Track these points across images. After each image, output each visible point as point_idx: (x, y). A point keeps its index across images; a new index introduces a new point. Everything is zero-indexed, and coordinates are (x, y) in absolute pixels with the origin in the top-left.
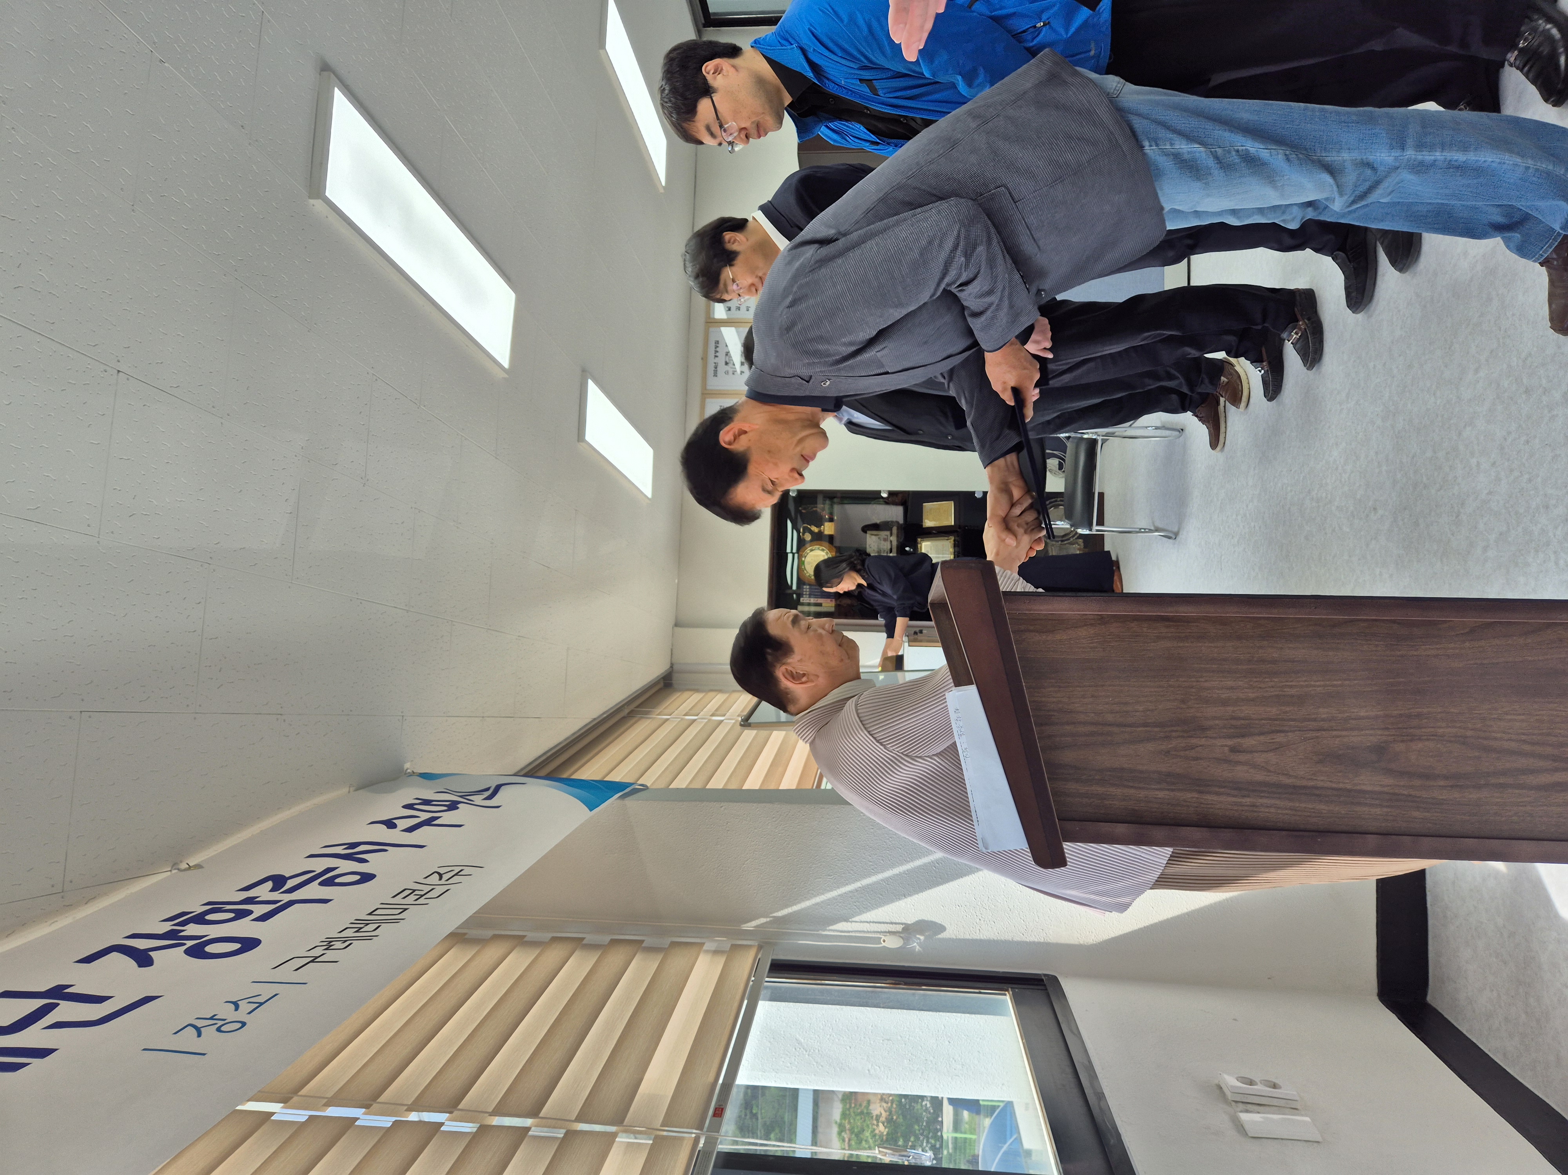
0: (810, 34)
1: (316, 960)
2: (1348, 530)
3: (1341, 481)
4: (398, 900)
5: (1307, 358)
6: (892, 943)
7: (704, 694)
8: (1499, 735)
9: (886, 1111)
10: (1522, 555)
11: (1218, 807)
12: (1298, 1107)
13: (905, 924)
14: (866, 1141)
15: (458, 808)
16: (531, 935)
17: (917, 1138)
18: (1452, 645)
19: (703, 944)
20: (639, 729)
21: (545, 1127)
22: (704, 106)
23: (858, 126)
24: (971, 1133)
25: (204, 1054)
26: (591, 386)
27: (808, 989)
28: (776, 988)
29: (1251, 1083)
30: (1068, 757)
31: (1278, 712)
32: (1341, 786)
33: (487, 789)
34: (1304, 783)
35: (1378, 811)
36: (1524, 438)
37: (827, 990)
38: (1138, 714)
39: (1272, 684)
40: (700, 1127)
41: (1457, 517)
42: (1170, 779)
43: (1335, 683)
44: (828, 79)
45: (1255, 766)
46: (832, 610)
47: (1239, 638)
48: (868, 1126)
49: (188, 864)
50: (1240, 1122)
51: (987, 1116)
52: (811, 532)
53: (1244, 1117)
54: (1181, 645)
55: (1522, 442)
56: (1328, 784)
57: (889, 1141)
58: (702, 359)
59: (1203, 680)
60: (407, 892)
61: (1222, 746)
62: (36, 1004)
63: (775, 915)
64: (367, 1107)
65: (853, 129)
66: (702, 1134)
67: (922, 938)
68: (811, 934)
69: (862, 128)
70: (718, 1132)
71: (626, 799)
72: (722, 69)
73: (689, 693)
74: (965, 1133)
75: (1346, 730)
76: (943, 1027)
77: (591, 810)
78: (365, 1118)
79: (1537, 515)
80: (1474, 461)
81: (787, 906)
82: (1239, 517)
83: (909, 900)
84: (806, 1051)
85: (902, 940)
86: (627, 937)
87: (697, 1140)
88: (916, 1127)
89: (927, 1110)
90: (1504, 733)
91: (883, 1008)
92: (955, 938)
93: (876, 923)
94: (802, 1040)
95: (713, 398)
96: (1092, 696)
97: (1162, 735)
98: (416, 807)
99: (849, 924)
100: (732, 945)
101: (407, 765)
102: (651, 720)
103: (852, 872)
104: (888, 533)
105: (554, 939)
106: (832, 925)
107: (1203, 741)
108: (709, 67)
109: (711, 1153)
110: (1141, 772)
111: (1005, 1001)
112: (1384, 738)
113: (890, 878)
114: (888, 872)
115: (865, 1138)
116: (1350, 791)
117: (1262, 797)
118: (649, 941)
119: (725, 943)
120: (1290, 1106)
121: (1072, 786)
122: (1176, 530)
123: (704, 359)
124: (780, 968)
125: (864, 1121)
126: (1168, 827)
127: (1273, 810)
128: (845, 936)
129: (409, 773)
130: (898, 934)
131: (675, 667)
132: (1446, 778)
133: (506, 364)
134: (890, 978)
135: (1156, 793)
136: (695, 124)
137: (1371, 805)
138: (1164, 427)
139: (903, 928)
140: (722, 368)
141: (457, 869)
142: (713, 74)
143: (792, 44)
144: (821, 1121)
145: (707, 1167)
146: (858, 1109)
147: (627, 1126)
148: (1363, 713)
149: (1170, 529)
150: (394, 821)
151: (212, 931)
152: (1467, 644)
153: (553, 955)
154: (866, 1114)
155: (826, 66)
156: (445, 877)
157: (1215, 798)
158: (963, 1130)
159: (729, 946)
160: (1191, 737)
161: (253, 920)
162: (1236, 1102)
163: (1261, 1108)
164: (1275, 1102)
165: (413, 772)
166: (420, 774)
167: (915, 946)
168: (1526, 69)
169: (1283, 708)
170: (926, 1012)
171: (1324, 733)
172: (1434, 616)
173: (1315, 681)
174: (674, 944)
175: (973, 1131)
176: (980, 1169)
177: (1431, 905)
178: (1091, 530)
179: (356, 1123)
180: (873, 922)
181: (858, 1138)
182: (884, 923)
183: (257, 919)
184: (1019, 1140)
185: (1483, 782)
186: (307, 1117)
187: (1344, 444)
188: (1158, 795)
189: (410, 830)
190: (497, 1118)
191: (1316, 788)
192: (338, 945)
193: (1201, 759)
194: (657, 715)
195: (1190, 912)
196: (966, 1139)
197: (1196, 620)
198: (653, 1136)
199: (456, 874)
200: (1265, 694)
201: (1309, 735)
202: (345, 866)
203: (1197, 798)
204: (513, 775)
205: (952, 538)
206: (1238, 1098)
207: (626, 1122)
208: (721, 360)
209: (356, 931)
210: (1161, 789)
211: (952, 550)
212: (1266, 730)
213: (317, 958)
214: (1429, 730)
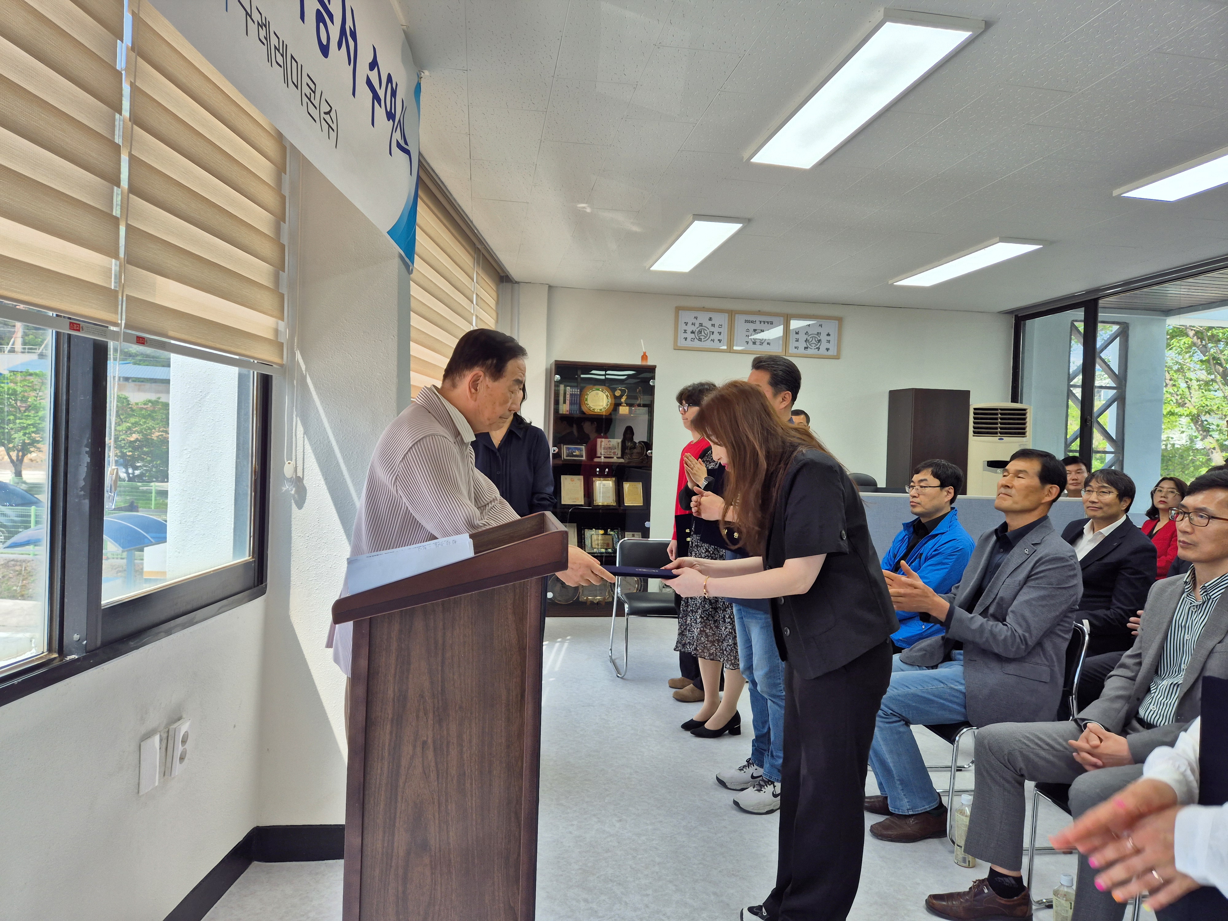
1: (248, 16)
4: (306, 80)
6: (288, 470)
7: (494, 308)
11: (381, 733)
12: (166, 777)
13: (303, 479)
15: (389, 120)
16: (286, 178)
18: (501, 894)
19: (283, 320)
20: (465, 258)
21: (121, 202)
26: (737, 227)
27: (249, 403)
28: (249, 378)
29: (184, 742)
30: (419, 625)
31: (452, 775)
32: (398, 820)
33: (406, 143)
34: (400, 794)
35: (379, 845)
37: (248, 418)
38: (451, 675)
39: (473, 770)
40: (127, 326)
42: (402, 699)
43: (474, 815)
45: (412, 757)
46: (561, 412)
47: (508, 747)
50: (152, 736)
52: (621, 396)
53: (157, 738)
54: (503, 706)
56: (398, 811)
59: (477, 721)
60: (313, 86)
61: (427, 736)
63: (308, 376)
64: (133, 49)
66: (121, 328)
67: (293, 492)
68: (293, 405)
70: (124, 341)
71: (399, 260)
73: (495, 298)
75: (439, 824)
76: (222, 507)
77: (388, 232)
78: (123, 48)
80: (650, 892)
81: (315, 387)
83: (323, 482)
84: (200, 400)
85: (290, 477)
86: (287, 258)
87: (115, 324)
91: (236, 462)
92: (292, 516)
93: (304, 457)
94: (208, 397)
95: (729, 319)
96: (465, 642)
97: (436, 693)
98: (390, 84)
99: (302, 436)
100: (282, 344)
101: (427, 73)
102: (472, 266)
103: (344, 438)
104: (619, 455)
105: (283, 198)
106: (302, 422)
107: (431, 722)
109: (105, 336)
110: (407, 678)
111: (245, 555)
112: (433, 848)
113: (340, 468)
116: (394, 825)
117: (389, 763)
118: (284, 275)
119: (284, 338)
120: (166, 771)
121: (396, 627)
123: (759, 313)
124: (265, 383)
127: (379, 771)
128: (292, 432)
129: (421, 74)
130: (295, 473)
131: (516, 285)
132: (404, 892)
133: (755, 160)
134: (260, 469)
135: (391, 689)
137: (383, 841)
139: (300, 478)
140: (752, 327)
141: (334, 127)
145: (94, 334)
147: (125, 269)
148: (451, 834)
150: (376, 68)
152: (502, 905)
153: (270, 198)
156: (327, 117)
157: (388, 731)
159: (282, 341)
160: (434, 713)
162: (168, 732)
163: (164, 750)
164: (169, 760)
165: (421, 77)
166: (420, 84)
167: (286, 487)
169: (456, 778)
170: (234, 494)
171: (437, 807)
172: (522, 882)
173: (475, 800)
174: (282, 297)
177: (326, 863)
179: (118, 41)
180: (304, 455)
182: (303, 463)
184: (151, 544)
189: (369, 83)
190: (127, 158)
191: (396, 802)
192: (263, 33)
193: (417, 720)
194: (477, 271)
197: (522, 716)
198: (117, 289)
199: (329, 126)
200: (466, 765)
201: (435, 797)
202: (335, 31)
203: (388, 718)
204: (419, 161)
205: (614, 504)
206: (171, 733)
207: (129, 267)
208: (757, 326)
209: (275, 47)
210: (394, 691)
211: (605, 504)
212: (439, 766)
213: (250, 16)
214: (439, 879)
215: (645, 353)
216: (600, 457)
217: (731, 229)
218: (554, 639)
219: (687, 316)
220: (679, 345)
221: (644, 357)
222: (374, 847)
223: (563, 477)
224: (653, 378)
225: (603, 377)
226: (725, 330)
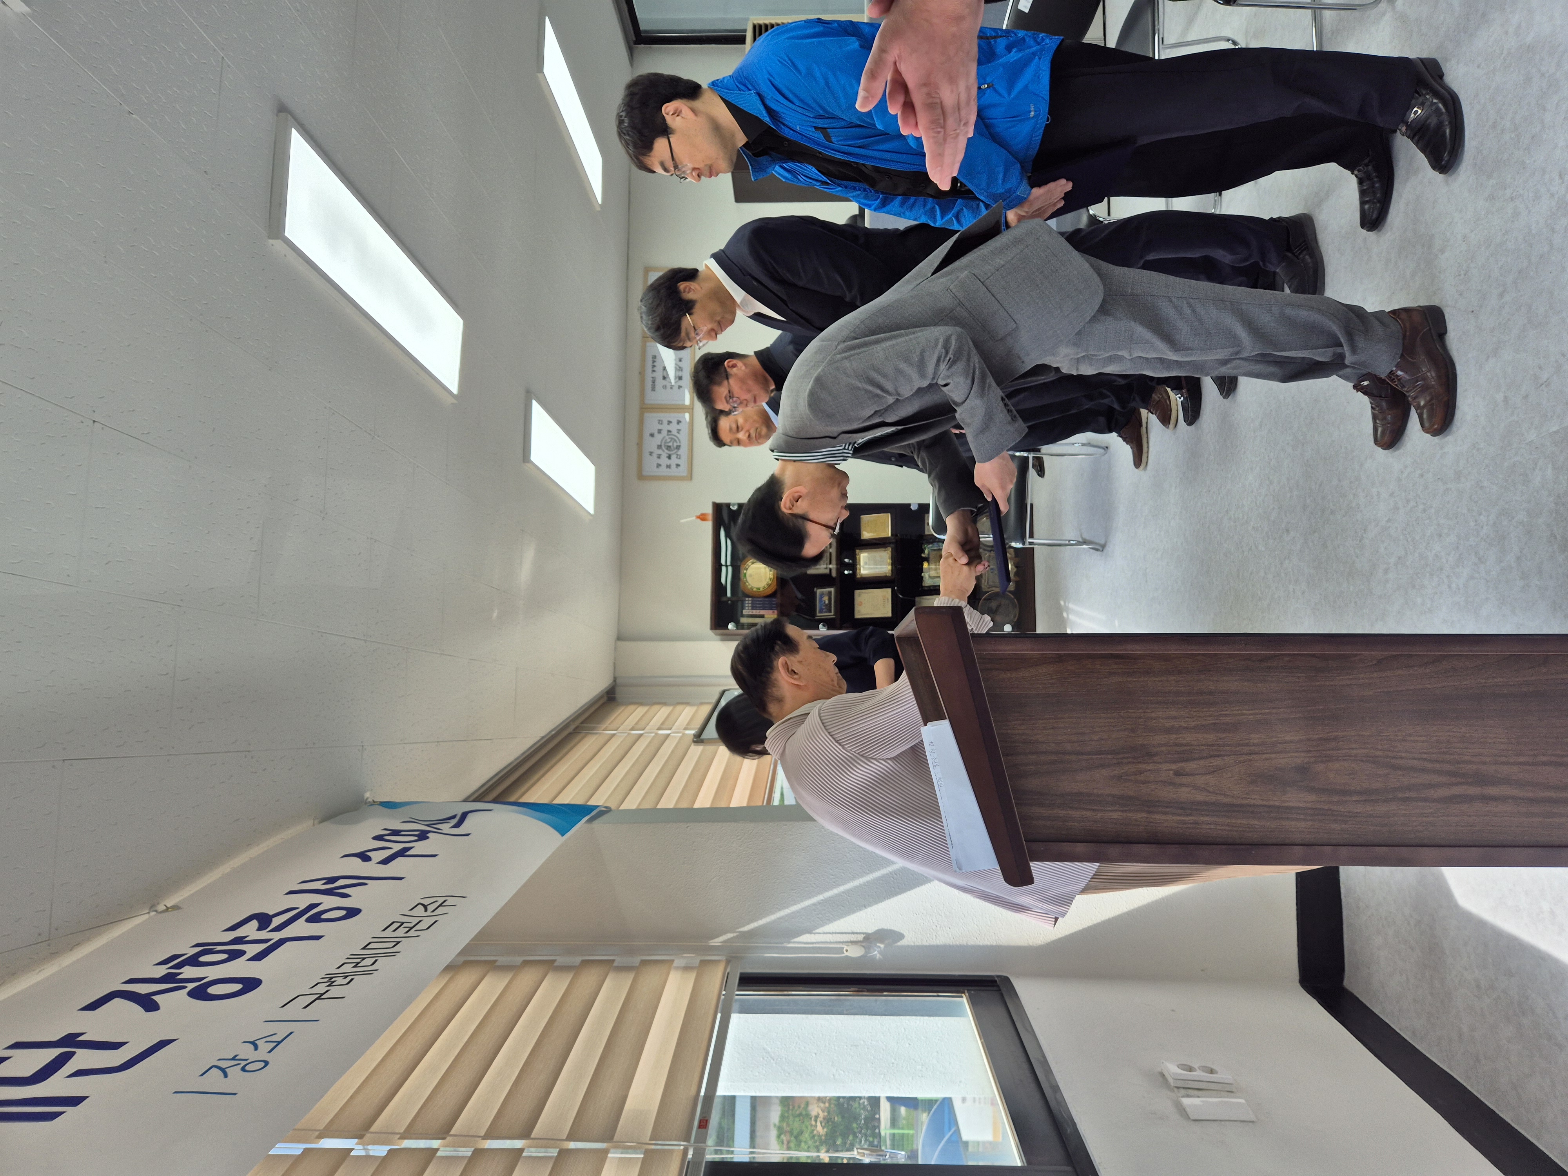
0: (769, 83)
1: (322, 997)
2: (1263, 549)
3: (1256, 503)
4: (389, 933)
5: (1223, 387)
6: (854, 952)
7: (648, 707)
8: (1403, 755)
9: (823, 1111)
10: (1419, 578)
12: (1234, 1090)
13: (865, 933)
14: (805, 1142)
15: (428, 838)
16: (502, 960)
17: (855, 1136)
18: (1362, 676)
19: (672, 961)
20: (587, 745)
21: (541, 1147)
22: (660, 144)
23: (810, 167)
24: (909, 1129)
25: (235, 1094)
26: (536, 407)
27: (775, 1000)
28: (743, 1001)
29: (1191, 1069)
30: (1032, 783)
31: (1215, 739)
32: (1271, 803)
33: (454, 817)
34: (1239, 802)
35: (1303, 825)
36: (1419, 472)
37: (794, 1001)
38: (1093, 743)
39: (1208, 713)
40: (687, 1139)
41: (1360, 541)
42: (1123, 801)
43: (1264, 711)
44: (784, 125)
45: (1196, 787)
47: (1180, 672)
48: (807, 1127)
49: (165, 906)
50: (1182, 1106)
51: (925, 1111)
53: (1186, 1101)
54: (1130, 679)
55: (1417, 476)
56: (1260, 802)
57: (829, 1142)
58: (640, 373)
59: (1148, 711)
60: (396, 925)
61: (1168, 770)
62: (52, 1054)
63: (741, 929)
64: (360, 1137)
65: (805, 169)
66: (689, 1145)
67: (882, 946)
68: (777, 947)
69: (814, 169)
70: (705, 1143)
71: (594, 822)
72: (681, 111)
73: (634, 707)
74: (903, 1129)
75: (1275, 753)
76: (903, 1030)
77: (563, 835)
78: (359, 1148)
79: (1431, 542)
80: (1374, 491)
81: (752, 921)
82: (1162, 533)
83: (869, 910)
84: (773, 1060)
85: (863, 949)
86: (597, 958)
87: (685, 1152)
88: (855, 1125)
89: (864, 1108)
90: (1408, 752)
91: (847, 1014)
92: (913, 944)
93: (838, 933)
94: (770, 1049)
95: (651, 412)
96: (1053, 728)
97: (1115, 761)
98: (386, 837)
99: (813, 935)
100: (701, 961)
101: (367, 795)
102: (596, 736)
103: (814, 885)
105: (526, 963)
106: (796, 937)
107: (1151, 766)
108: (668, 108)
109: (700, 1164)
110: (1097, 795)
111: (962, 1003)
112: (1307, 760)
113: (851, 890)
114: (849, 884)
115: (804, 1140)
116: (1279, 807)
117: (1202, 815)
118: (619, 961)
119: (695, 960)
120: (1228, 1090)
121: (1037, 811)
122: (1102, 542)
123: (642, 373)
124: (749, 981)
125: (803, 1122)
126: (1122, 844)
127: (1212, 827)
128: (809, 948)
129: (370, 802)
130: (859, 944)
131: (618, 681)
132: (1360, 793)
133: (455, 390)
134: (854, 986)
135: (1111, 814)
136: (649, 158)
137: (1298, 820)
138: (1089, 444)
139: (864, 938)
140: (660, 382)
141: (441, 900)
142: (672, 115)
143: (750, 90)
144: (759, 1125)
146: (796, 1111)
147: (618, 1142)
148: (1288, 738)
149: (1097, 541)
150: (368, 854)
151: (211, 973)
152: (1375, 675)
153: (527, 978)
154: (805, 1116)
155: (783, 113)
156: (430, 908)
157: (1163, 817)
158: (901, 1126)
159: (698, 961)
160: (1140, 763)
161: (248, 960)
162: (1178, 1088)
163: (1200, 1093)
164: (1213, 1086)
165: (374, 801)
166: (381, 802)
167: (876, 955)
168: (1416, 138)
169: (1219, 735)
170: (887, 1017)
171: (1255, 756)
172: (1347, 651)
173: (1246, 710)
174: (644, 963)
175: (910, 1126)
176: (920, 1162)
178: (1024, 544)
179: (352, 1154)
180: (835, 933)
181: (796, 1139)
182: (846, 933)
183: (252, 959)
184: (958, 1132)
185: (1391, 796)
186: (302, 1150)
187: (1258, 469)
188: (1112, 816)
189: (386, 861)
190: (489, 1141)
191: (1250, 806)
192: (340, 981)
193: (1149, 782)
194: (603, 730)
195: (1129, 911)
196: (903, 1134)
197: (1143, 657)
198: (644, 1150)
199: (441, 905)
200: (1204, 723)
201: (1242, 759)
202: (328, 902)
203: (1147, 818)
204: (474, 801)
205: (890, 549)
206: (1179, 1084)
207: (616, 1138)
208: (659, 375)
209: (355, 967)
210: (1115, 811)
211: (889, 561)
212: (1205, 755)
213: (322, 994)
214: (1344, 751)
215: (698, 517)
216: (830, 570)
217: (539, 415)
218: (1063, 622)
219: (650, 466)
220: (685, 474)
221: (702, 517)
222: (1305, 830)
223: (857, 616)
224: (728, 505)
225: (730, 569)
226: (665, 416)
